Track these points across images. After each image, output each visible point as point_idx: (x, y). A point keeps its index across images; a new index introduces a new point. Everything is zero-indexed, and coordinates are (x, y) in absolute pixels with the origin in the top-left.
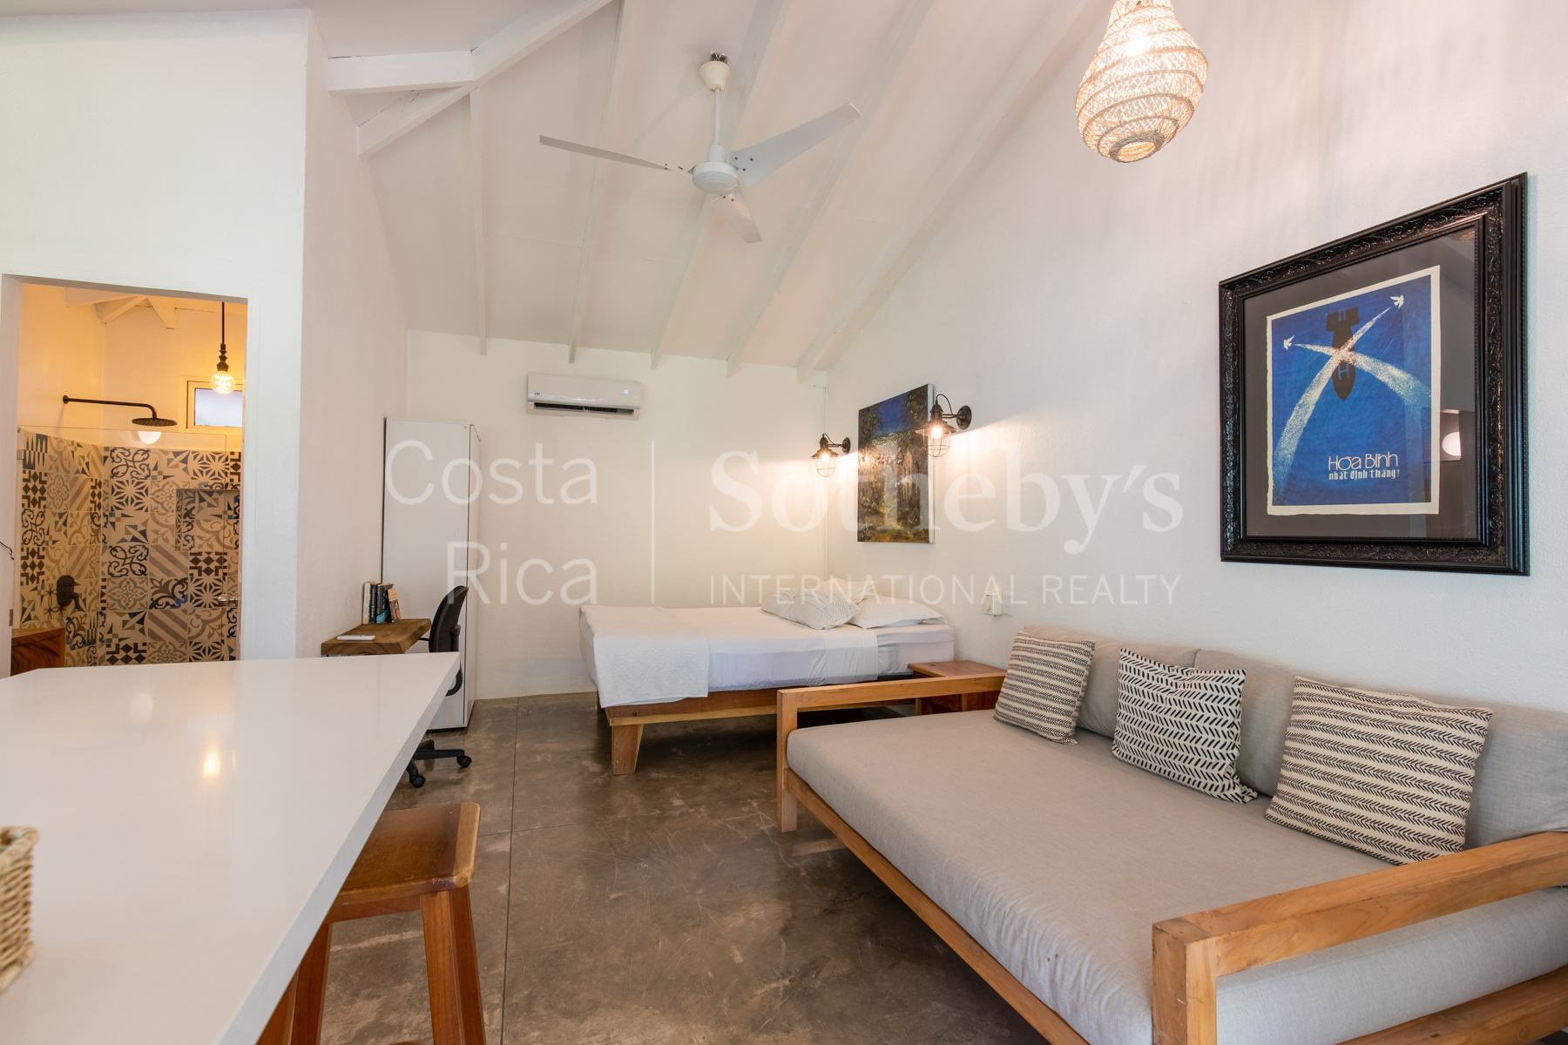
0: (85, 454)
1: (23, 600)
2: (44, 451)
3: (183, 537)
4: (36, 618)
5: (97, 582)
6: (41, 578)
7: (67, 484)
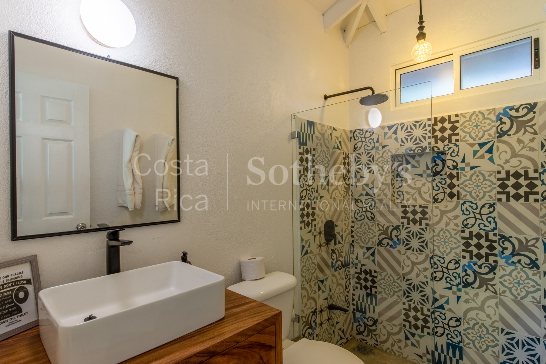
0: (338, 136)
1: (302, 240)
2: (312, 133)
3: (396, 193)
4: (311, 252)
5: (349, 223)
6: (314, 223)
7: (328, 156)
